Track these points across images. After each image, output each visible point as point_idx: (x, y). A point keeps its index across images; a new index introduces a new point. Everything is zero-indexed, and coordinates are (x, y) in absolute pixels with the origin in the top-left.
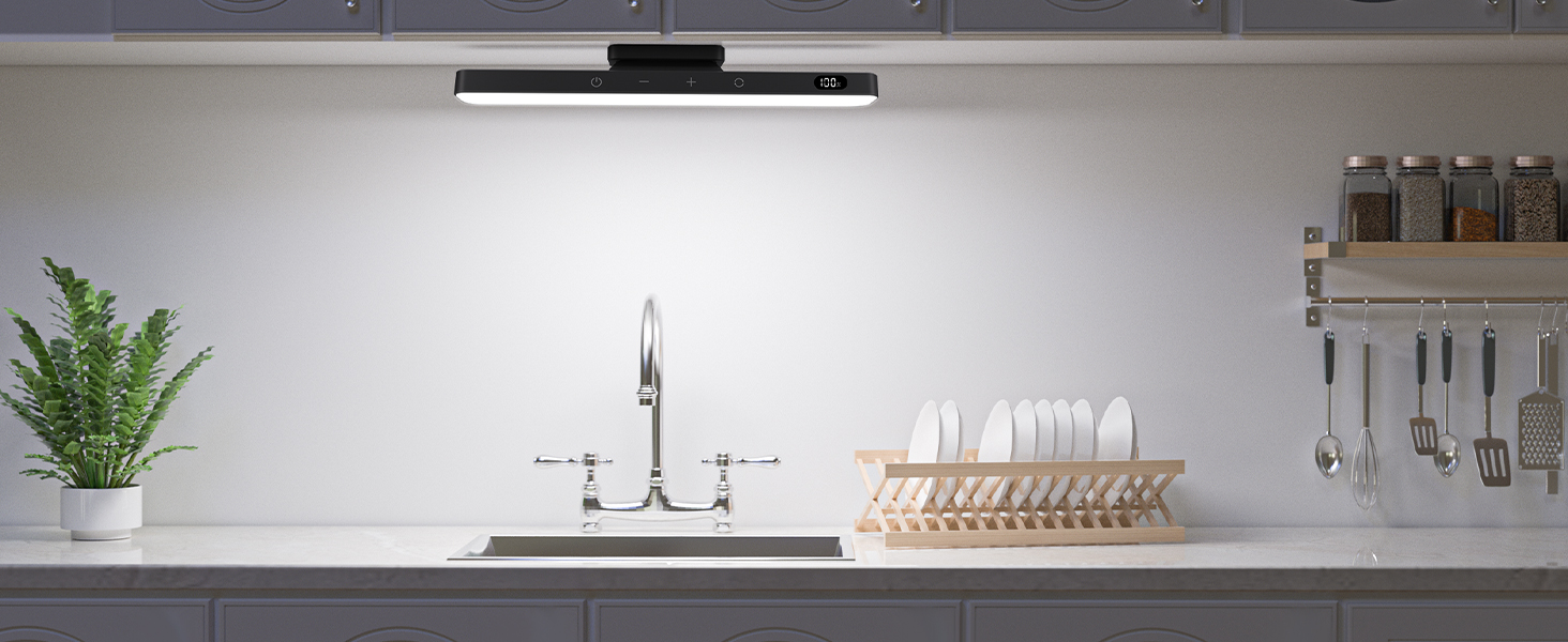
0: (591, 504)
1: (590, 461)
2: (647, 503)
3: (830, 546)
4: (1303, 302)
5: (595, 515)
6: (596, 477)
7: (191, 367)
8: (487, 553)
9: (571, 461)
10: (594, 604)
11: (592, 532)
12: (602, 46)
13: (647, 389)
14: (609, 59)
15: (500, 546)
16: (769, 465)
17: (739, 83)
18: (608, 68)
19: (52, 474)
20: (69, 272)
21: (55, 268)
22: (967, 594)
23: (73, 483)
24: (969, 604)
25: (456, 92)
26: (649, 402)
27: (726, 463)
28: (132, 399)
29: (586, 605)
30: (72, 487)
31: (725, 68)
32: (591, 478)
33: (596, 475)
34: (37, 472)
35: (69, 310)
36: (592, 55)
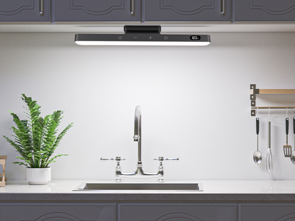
0: (119, 173)
1: (118, 159)
2: (136, 173)
3: (195, 187)
4: (250, 108)
5: (120, 177)
6: (120, 165)
7: (67, 129)
8: (85, 189)
9: (112, 159)
10: (119, 205)
11: (118, 182)
12: (122, 26)
13: (136, 136)
14: (124, 30)
15: (90, 186)
16: (176, 160)
17: (166, 38)
18: (124, 33)
19: (22, 163)
20: (30, 98)
21: (26, 98)
22: (239, 202)
23: (30, 166)
24: (240, 205)
25: (75, 41)
26: (137, 140)
27: (162, 160)
28: (50, 139)
29: (117, 205)
30: (29, 167)
31: (161, 33)
32: (118, 165)
33: (120, 164)
34: (18, 163)
35: (30, 111)
36: (119, 29)
